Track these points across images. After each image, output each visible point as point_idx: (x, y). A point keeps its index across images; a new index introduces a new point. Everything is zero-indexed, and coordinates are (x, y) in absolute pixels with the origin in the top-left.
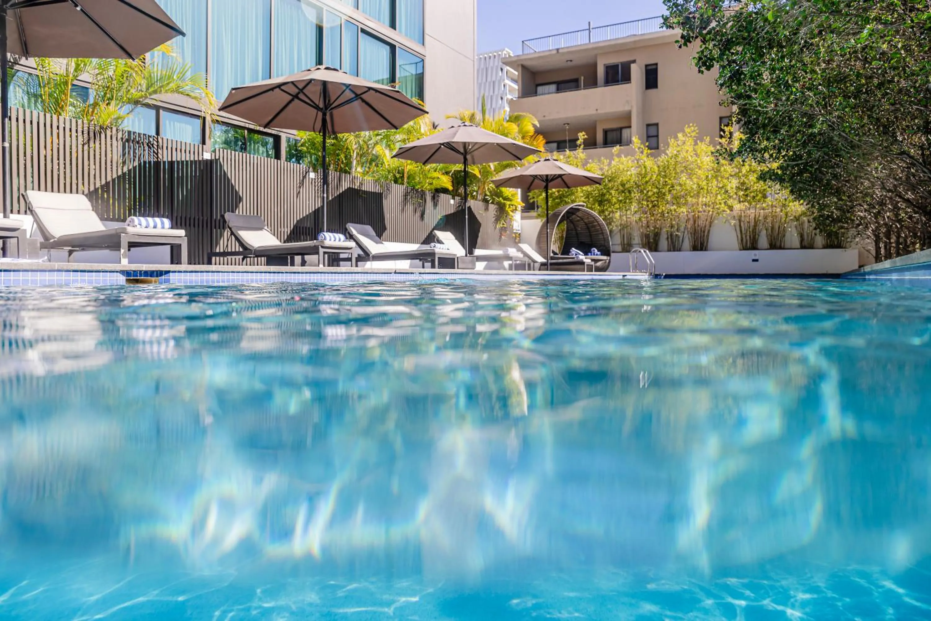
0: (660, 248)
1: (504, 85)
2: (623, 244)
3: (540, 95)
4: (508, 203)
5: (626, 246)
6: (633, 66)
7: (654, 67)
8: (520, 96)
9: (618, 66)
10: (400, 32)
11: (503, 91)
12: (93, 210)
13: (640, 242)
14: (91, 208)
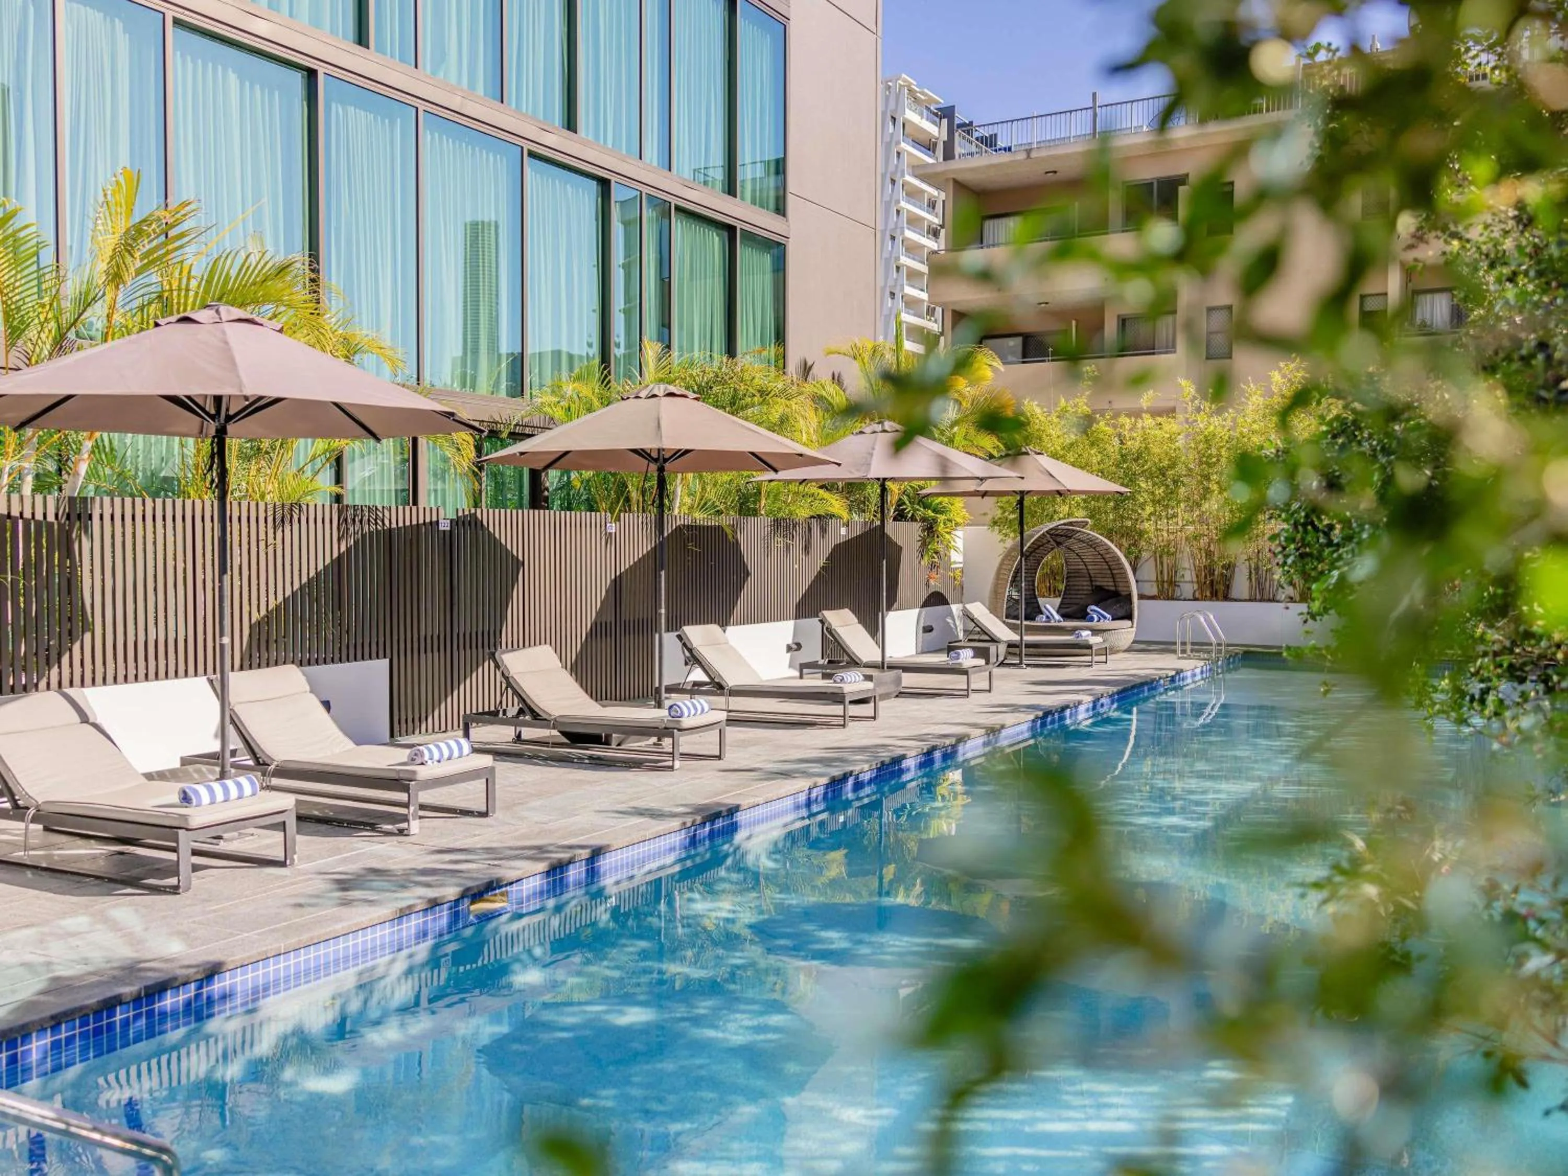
0: (1234, 594)
1: (898, 154)
2: (1160, 582)
3: (988, 246)
4: (941, 518)
5: (1166, 585)
6: (1181, 189)
7: (1227, 189)
8: (950, 247)
9: (1152, 184)
10: (742, 199)
11: (897, 166)
12: (311, 692)
13: (1195, 579)
14: (308, 688)
